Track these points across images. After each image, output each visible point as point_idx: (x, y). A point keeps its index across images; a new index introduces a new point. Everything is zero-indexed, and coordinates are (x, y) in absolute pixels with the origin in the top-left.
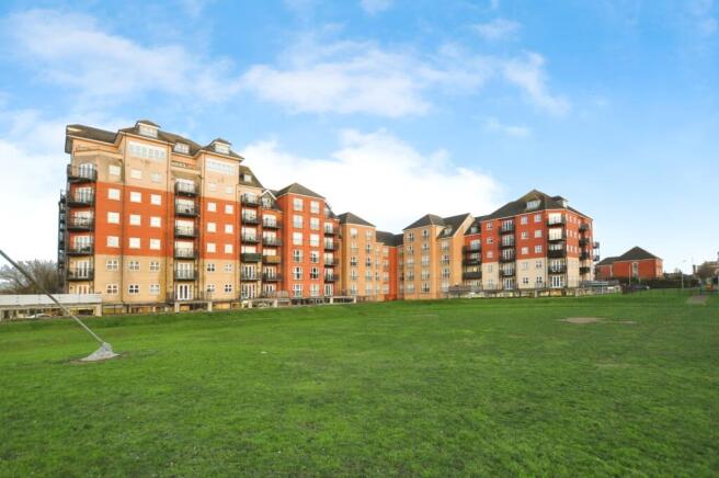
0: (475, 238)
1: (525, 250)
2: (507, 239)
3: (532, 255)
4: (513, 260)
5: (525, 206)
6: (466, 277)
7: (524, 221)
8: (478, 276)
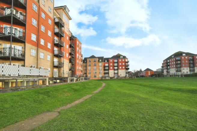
0: (107, 63)
1: (120, 68)
2: (116, 64)
3: (122, 69)
4: (117, 70)
5: (120, 57)
6: (105, 73)
7: (120, 60)
8: (108, 73)
